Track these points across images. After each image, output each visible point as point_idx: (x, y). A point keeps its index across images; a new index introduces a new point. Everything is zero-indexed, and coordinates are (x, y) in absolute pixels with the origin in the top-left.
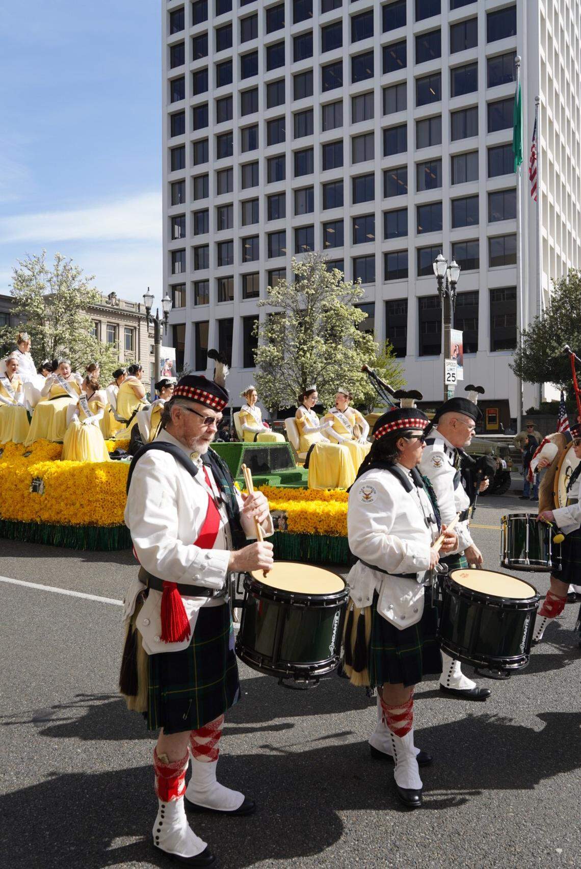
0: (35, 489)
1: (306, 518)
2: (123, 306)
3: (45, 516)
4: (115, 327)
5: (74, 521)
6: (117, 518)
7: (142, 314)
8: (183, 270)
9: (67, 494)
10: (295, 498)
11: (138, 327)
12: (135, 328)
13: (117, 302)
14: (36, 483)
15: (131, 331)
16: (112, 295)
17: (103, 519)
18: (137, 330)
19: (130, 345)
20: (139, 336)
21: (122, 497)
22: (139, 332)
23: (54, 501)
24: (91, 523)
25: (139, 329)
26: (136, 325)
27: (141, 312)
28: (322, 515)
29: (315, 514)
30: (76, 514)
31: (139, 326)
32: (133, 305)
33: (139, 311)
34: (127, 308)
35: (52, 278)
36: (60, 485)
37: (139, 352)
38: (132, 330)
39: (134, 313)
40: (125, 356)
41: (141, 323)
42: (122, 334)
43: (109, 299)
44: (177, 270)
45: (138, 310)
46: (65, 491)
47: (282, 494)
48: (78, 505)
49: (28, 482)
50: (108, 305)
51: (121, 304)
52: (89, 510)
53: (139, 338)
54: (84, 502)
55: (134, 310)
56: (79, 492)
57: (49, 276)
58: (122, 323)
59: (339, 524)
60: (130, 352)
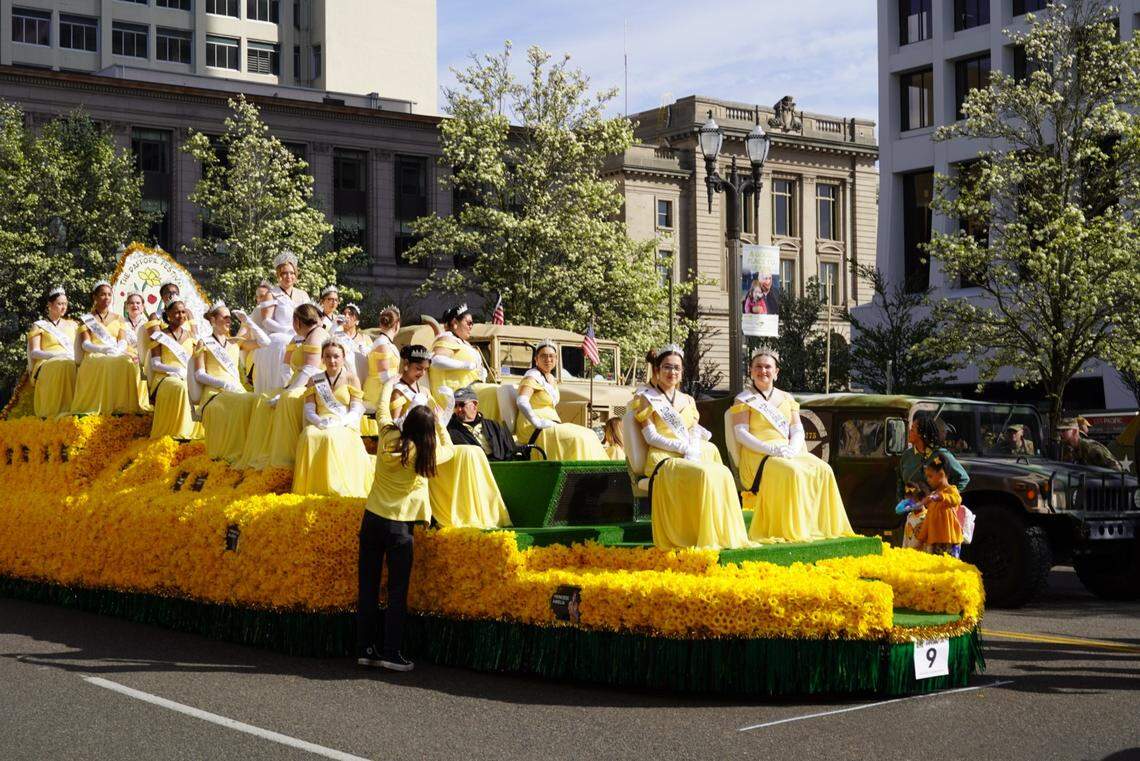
0: (231, 543)
1: (606, 601)
2: (811, 130)
3: (242, 592)
4: (792, 184)
5: (277, 602)
6: (341, 598)
7: (859, 147)
8: (927, 33)
9: (266, 553)
10: (629, 566)
11: (850, 180)
12: (843, 182)
13: (797, 120)
14: (232, 534)
15: (832, 190)
16: (785, 104)
17: (315, 598)
18: (848, 186)
19: (830, 224)
20: (853, 201)
21: (349, 560)
22: (853, 190)
23: (251, 567)
24: (298, 605)
25: (853, 184)
26: (845, 174)
27: (857, 141)
28: (630, 596)
29: (619, 593)
30: (277, 590)
31: (853, 176)
32: (838, 124)
33: (853, 139)
34: (821, 135)
35: (528, 102)
36: (260, 536)
37: (854, 241)
38: (835, 189)
39: (839, 144)
40: (818, 253)
41: (858, 167)
42: (810, 200)
43: (777, 115)
44: (913, 35)
45: (849, 137)
46: (266, 546)
47: (609, 559)
48: (279, 572)
49: (221, 532)
50: (774, 131)
51: (806, 124)
52: (294, 582)
53: (853, 208)
54: (288, 568)
55: (839, 137)
56: (281, 549)
57: (523, 97)
58: (810, 171)
59: (656, 613)
60: (830, 242)
